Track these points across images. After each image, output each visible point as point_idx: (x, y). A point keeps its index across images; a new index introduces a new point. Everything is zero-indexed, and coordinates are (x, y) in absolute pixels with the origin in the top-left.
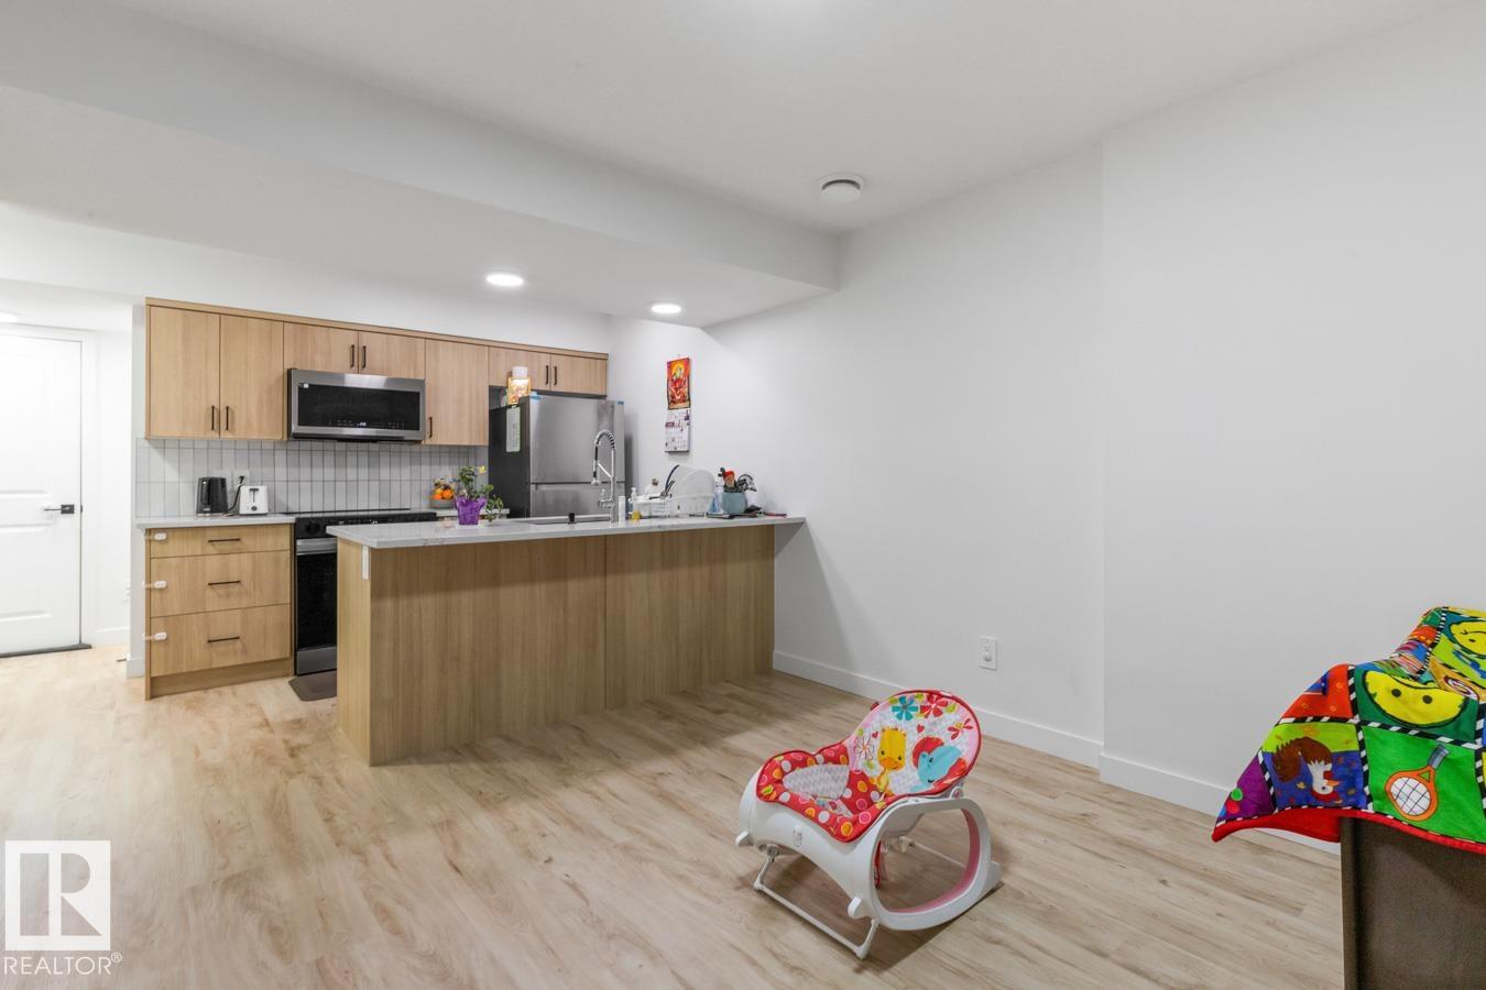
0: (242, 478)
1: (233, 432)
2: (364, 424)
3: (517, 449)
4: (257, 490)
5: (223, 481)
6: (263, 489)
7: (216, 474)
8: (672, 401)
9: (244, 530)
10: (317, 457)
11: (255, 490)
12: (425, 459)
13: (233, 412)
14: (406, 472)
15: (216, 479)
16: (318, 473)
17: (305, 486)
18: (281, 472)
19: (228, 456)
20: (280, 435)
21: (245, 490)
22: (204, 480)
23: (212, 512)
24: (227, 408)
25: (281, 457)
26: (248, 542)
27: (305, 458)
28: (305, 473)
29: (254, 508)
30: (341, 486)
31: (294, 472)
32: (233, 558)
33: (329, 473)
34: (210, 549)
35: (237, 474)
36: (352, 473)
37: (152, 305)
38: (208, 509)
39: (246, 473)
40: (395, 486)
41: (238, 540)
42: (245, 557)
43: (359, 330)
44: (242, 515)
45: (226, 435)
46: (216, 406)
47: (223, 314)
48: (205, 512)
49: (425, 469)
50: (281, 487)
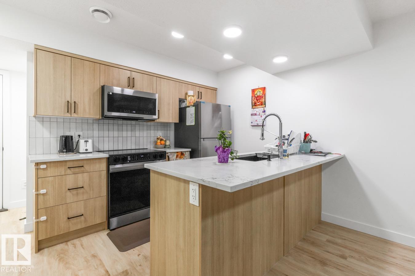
0: (79, 136)
1: (77, 114)
2: (135, 112)
3: (193, 124)
4: (88, 141)
5: (72, 137)
6: (90, 141)
7: (68, 134)
9: (85, 162)
10: (111, 127)
11: (86, 141)
12: (152, 128)
13: (77, 104)
14: (145, 133)
15: (69, 136)
16: (111, 134)
17: (106, 139)
18: (96, 133)
19: (73, 125)
20: (98, 116)
21: (82, 142)
22: (63, 136)
23: (66, 152)
24: (75, 102)
25: (96, 126)
26: (87, 167)
27: (106, 127)
28: (106, 133)
29: (86, 150)
30: (120, 139)
31: (101, 133)
32: (80, 175)
33: (116, 134)
34: (69, 171)
35: (77, 134)
36: (125, 134)
37: (38, 49)
39: (81, 134)
40: (141, 139)
41: (83, 166)
42: (85, 174)
43: (131, 70)
44: (81, 153)
45: (75, 115)
46: (70, 101)
47: (73, 57)
48: (63, 152)
49: (152, 132)
50: (96, 139)
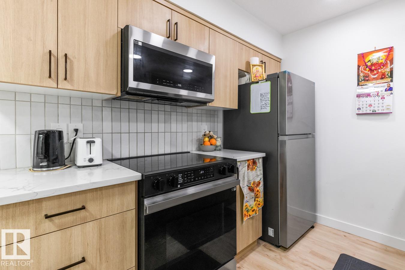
0: (76, 131)
1: (72, 82)
2: (180, 85)
3: (268, 110)
4: (94, 142)
5: (60, 133)
6: (98, 141)
7: (53, 126)
8: (362, 80)
9: (89, 195)
10: (133, 115)
11: (90, 143)
13: (71, 62)
15: (53, 132)
16: (133, 126)
17: (125, 137)
18: (107, 126)
19: (64, 110)
20: (115, 91)
21: (81, 144)
22: (40, 133)
23: (48, 166)
24: (66, 55)
25: (107, 112)
26: (93, 208)
27: (125, 114)
28: (125, 126)
29: (91, 160)
30: (148, 136)
31: (116, 125)
32: (77, 231)
33: (141, 126)
35: (72, 127)
36: (155, 126)
38: (45, 164)
39: (80, 126)
40: (179, 135)
41: (83, 208)
42: (90, 226)
43: (172, 8)
44: (79, 167)
45: (63, 84)
46: (54, 52)
48: (42, 167)
49: (195, 124)
50: (108, 137)
